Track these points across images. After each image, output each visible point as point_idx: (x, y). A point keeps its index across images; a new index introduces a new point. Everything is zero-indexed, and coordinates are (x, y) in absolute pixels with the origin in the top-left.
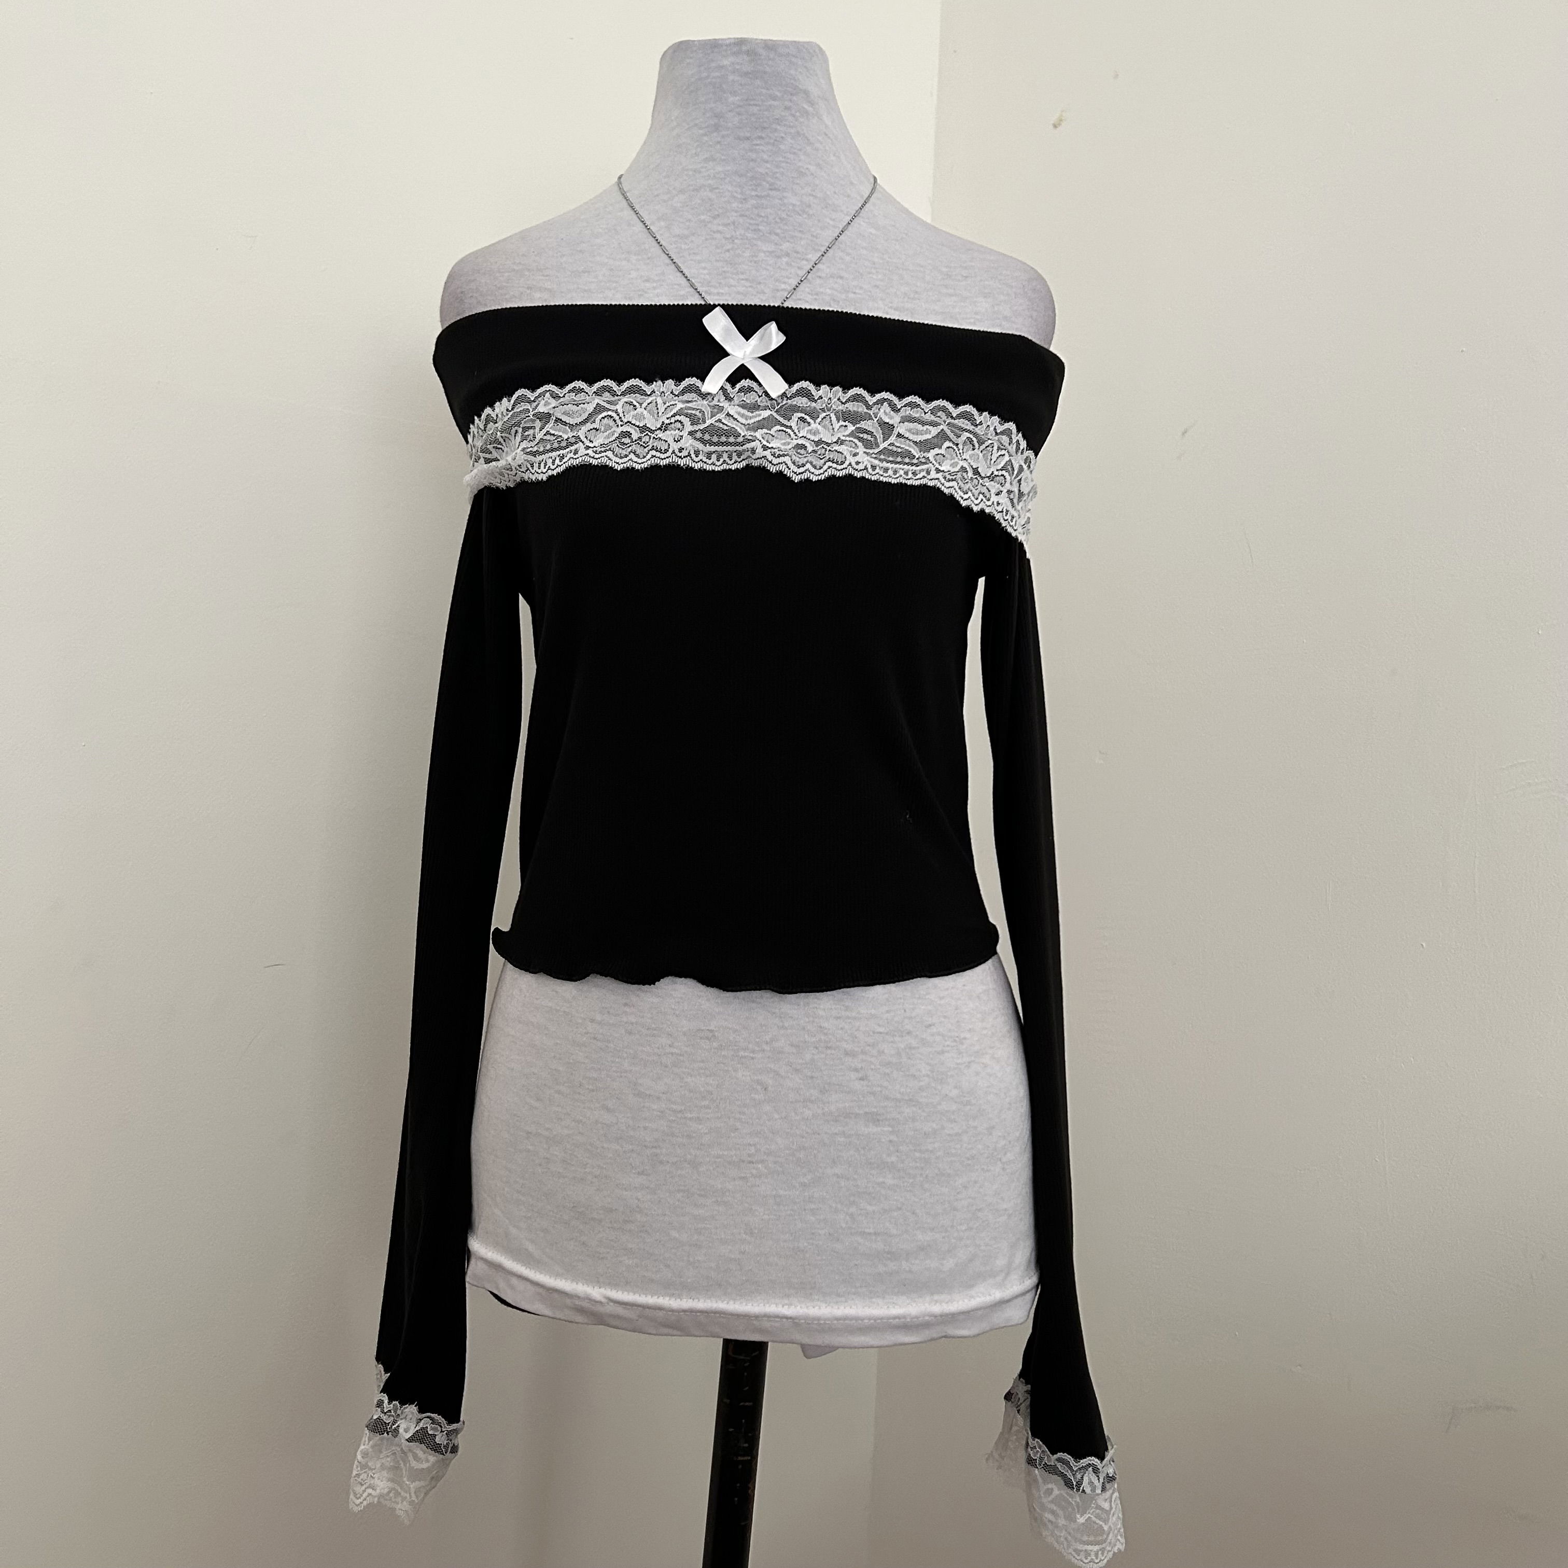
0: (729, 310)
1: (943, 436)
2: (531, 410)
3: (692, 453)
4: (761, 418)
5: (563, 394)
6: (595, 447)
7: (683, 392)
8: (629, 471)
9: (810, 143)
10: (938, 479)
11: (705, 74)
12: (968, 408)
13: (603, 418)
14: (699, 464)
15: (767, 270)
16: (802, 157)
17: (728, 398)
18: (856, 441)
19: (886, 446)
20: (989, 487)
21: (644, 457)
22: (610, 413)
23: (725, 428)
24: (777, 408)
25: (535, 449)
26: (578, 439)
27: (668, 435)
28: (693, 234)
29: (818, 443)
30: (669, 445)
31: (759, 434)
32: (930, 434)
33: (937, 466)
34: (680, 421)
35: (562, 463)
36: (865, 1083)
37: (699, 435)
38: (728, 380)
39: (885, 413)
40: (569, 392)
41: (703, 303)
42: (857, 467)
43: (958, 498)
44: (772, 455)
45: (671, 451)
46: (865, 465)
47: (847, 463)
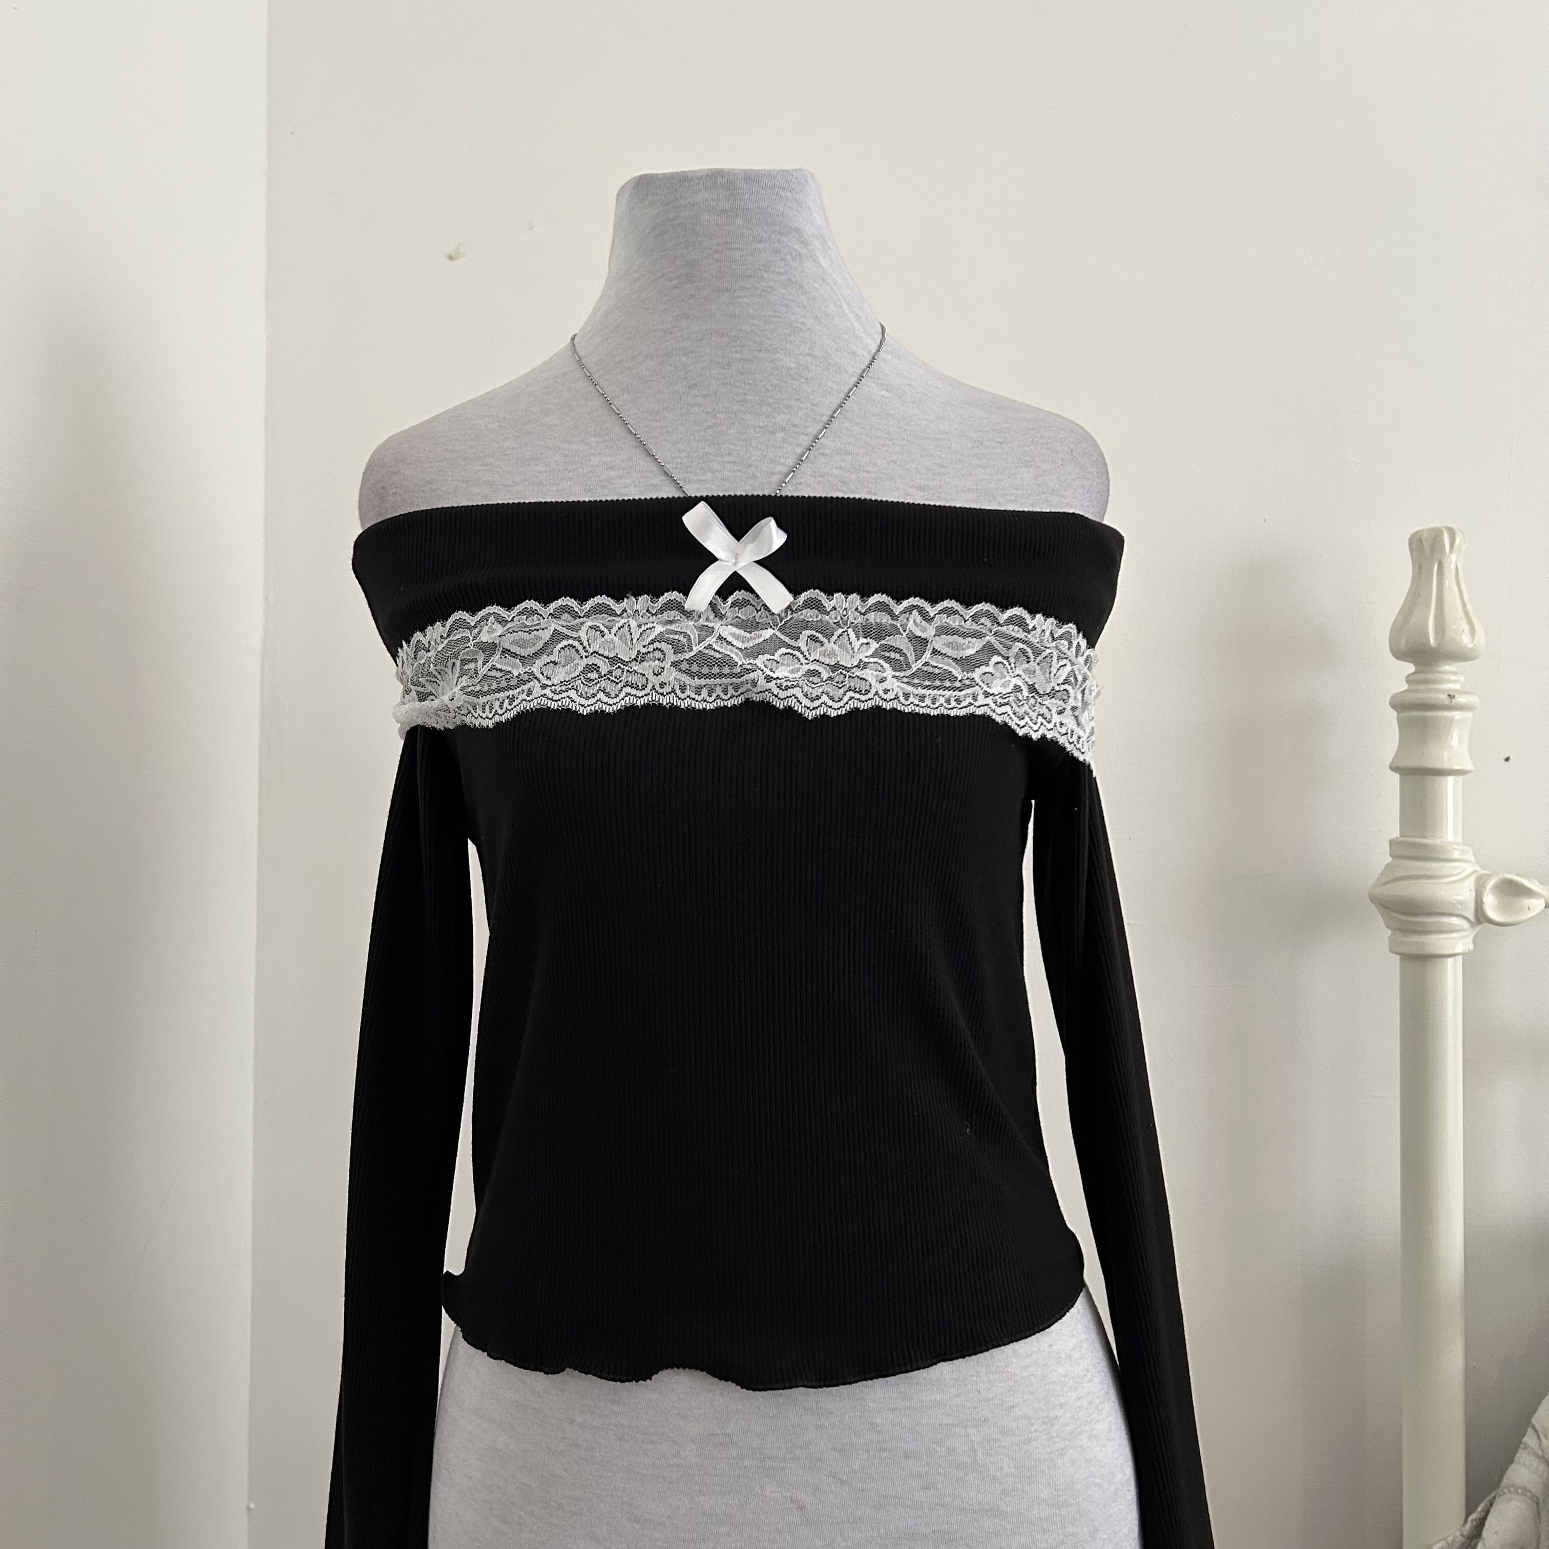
0: (716, 503)
1: (989, 650)
2: (471, 638)
3: (677, 688)
4: (761, 640)
5: (511, 618)
6: (553, 685)
7: (662, 610)
8: (599, 715)
9: (805, 293)
10: (987, 705)
11: (672, 215)
12: (1017, 611)
13: (562, 648)
14: (686, 701)
15: (759, 449)
16: (796, 310)
17: (718, 615)
18: (882, 662)
19: (920, 666)
20: (1049, 706)
21: (617, 696)
22: (571, 642)
23: (718, 655)
24: (780, 625)
25: (478, 688)
26: (532, 676)
27: (646, 668)
28: (665, 409)
29: (836, 667)
30: (647, 679)
31: (760, 661)
32: (973, 647)
33: (985, 688)
34: (660, 649)
35: (513, 706)
37: (684, 666)
38: (719, 593)
39: (914, 625)
40: (518, 615)
41: (682, 496)
42: (885, 697)
43: (1014, 727)
44: (778, 687)
45: (650, 686)
46: (895, 692)
47: (873, 692)
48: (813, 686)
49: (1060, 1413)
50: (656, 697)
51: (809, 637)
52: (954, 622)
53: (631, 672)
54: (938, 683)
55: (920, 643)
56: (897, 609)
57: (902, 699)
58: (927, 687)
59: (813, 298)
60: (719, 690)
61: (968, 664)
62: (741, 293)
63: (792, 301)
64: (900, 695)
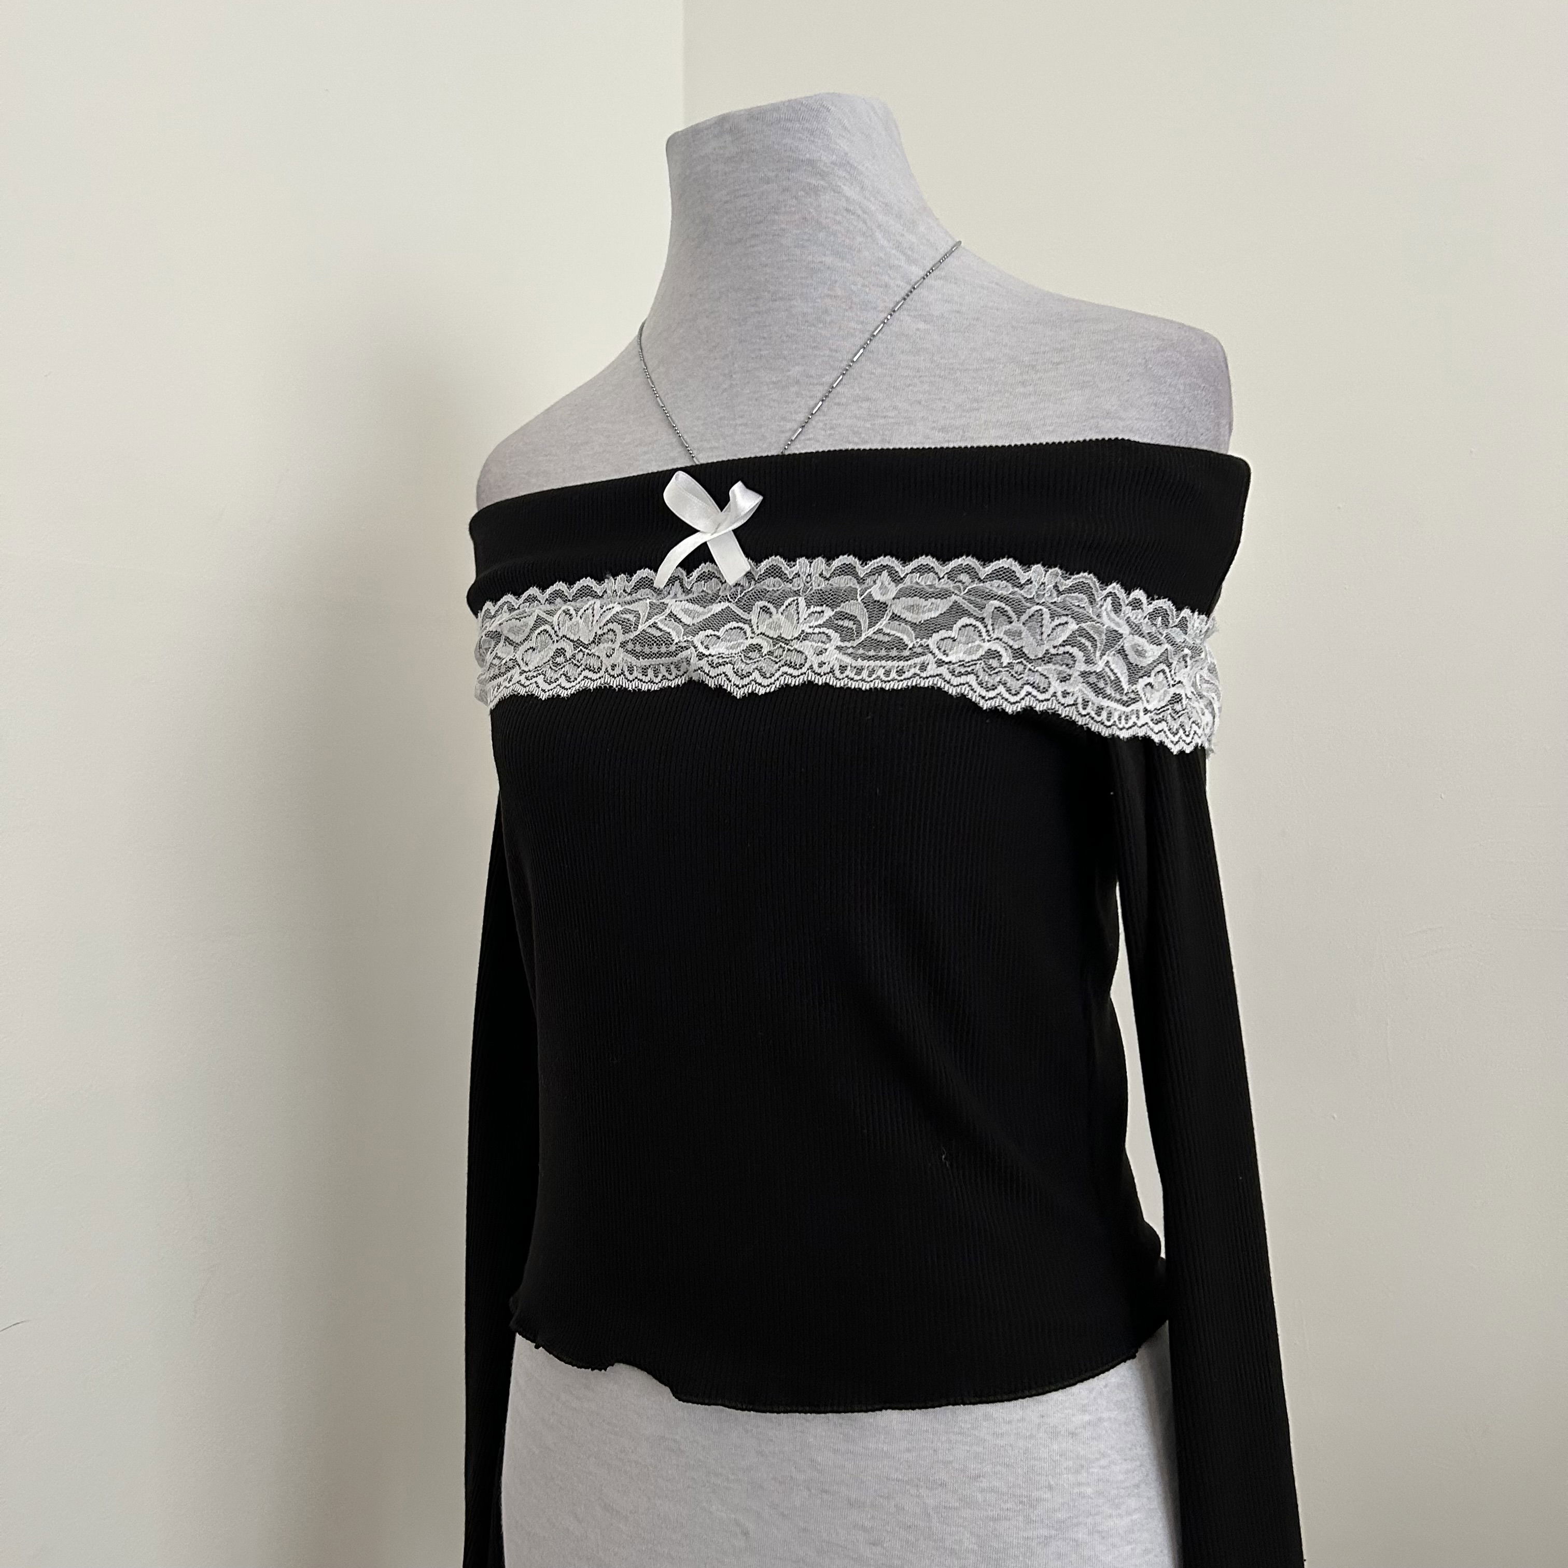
3: (625, 670)
4: (710, 614)
5: (518, 605)
6: (529, 671)
7: (631, 589)
8: (554, 701)
10: (940, 675)
12: (1006, 563)
13: (539, 634)
14: (633, 683)
18: (830, 632)
19: (870, 634)
20: (1045, 673)
21: (575, 680)
22: (546, 627)
23: (660, 634)
24: (739, 596)
26: (516, 662)
27: (601, 649)
29: (778, 640)
30: (602, 662)
31: (698, 638)
32: (936, 609)
33: (941, 656)
34: (613, 630)
37: (631, 646)
38: (683, 566)
39: (877, 587)
40: (522, 602)
42: (820, 670)
43: (976, 699)
44: (710, 664)
45: (603, 669)
46: (831, 665)
47: (807, 666)
48: (748, 662)
49: (1048, 1495)
50: (608, 679)
51: (761, 608)
52: (926, 581)
53: (590, 655)
54: (883, 653)
55: (877, 609)
56: (862, 571)
57: (837, 673)
58: (870, 658)
59: (834, 234)
60: (663, 670)
61: (926, 629)
62: (753, 242)
63: (809, 240)
64: (837, 668)
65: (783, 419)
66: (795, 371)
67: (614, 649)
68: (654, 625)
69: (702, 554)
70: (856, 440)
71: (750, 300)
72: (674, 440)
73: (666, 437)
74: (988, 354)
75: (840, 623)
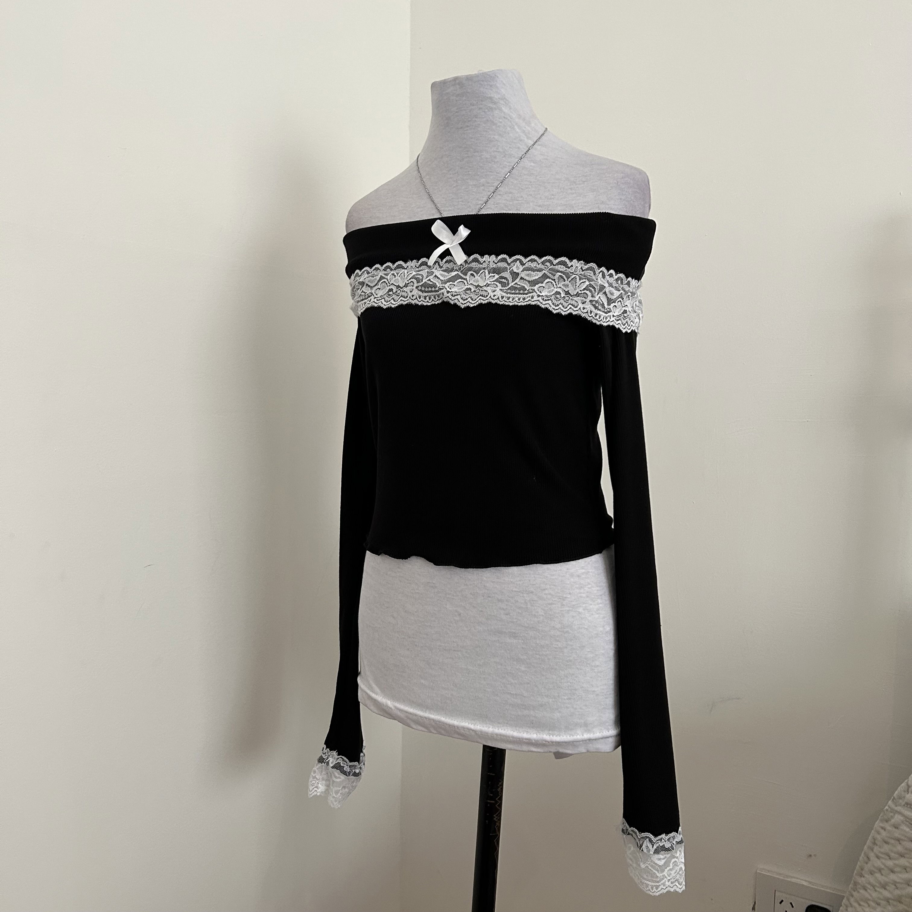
0: (445, 220)
1: (545, 276)
3: (418, 297)
4: (451, 276)
5: (371, 271)
6: (378, 297)
7: (418, 266)
8: (390, 309)
9: (495, 124)
10: (538, 300)
12: (563, 259)
13: (382, 283)
14: (421, 302)
15: (473, 195)
16: (491, 132)
17: (440, 266)
18: (497, 284)
19: (513, 285)
20: (577, 300)
21: (397, 301)
22: (384, 280)
23: (432, 283)
24: (460, 269)
27: (408, 289)
29: (478, 286)
30: (408, 294)
31: (447, 285)
32: (537, 276)
33: (539, 293)
34: (412, 282)
36: (508, 616)
37: (420, 288)
38: (440, 257)
39: (516, 267)
40: (374, 270)
42: (494, 298)
43: (552, 310)
44: (451, 295)
45: (409, 297)
46: (498, 296)
47: (489, 296)
48: (466, 294)
49: (569, 596)
50: (410, 301)
51: (471, 274)
52: (533, 265)
53: (403, 291)
54: (517, 292)
55: (515, 275)
56: (509, 261)
57: (500, 299)
58: (512, 294)
59: (499, 126)
60: (432, 297)
61: (533, 283)
62: (467, 129)
63: (488, 129)
64: (500, 297)
65: (478, 199)
66: (482, 181)
67: (413, 289)
68: (429, 280)
69: (447, 253)
70: (506, 209)
71: (465, 152)
72: (433, 206)
73: (430, 205)
74: (557, 177)
75: (501, 280)
